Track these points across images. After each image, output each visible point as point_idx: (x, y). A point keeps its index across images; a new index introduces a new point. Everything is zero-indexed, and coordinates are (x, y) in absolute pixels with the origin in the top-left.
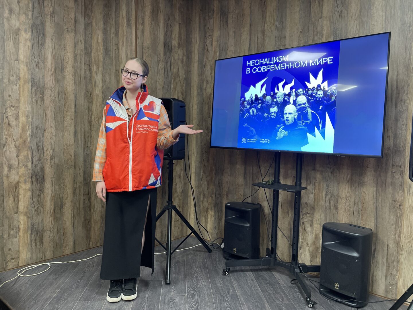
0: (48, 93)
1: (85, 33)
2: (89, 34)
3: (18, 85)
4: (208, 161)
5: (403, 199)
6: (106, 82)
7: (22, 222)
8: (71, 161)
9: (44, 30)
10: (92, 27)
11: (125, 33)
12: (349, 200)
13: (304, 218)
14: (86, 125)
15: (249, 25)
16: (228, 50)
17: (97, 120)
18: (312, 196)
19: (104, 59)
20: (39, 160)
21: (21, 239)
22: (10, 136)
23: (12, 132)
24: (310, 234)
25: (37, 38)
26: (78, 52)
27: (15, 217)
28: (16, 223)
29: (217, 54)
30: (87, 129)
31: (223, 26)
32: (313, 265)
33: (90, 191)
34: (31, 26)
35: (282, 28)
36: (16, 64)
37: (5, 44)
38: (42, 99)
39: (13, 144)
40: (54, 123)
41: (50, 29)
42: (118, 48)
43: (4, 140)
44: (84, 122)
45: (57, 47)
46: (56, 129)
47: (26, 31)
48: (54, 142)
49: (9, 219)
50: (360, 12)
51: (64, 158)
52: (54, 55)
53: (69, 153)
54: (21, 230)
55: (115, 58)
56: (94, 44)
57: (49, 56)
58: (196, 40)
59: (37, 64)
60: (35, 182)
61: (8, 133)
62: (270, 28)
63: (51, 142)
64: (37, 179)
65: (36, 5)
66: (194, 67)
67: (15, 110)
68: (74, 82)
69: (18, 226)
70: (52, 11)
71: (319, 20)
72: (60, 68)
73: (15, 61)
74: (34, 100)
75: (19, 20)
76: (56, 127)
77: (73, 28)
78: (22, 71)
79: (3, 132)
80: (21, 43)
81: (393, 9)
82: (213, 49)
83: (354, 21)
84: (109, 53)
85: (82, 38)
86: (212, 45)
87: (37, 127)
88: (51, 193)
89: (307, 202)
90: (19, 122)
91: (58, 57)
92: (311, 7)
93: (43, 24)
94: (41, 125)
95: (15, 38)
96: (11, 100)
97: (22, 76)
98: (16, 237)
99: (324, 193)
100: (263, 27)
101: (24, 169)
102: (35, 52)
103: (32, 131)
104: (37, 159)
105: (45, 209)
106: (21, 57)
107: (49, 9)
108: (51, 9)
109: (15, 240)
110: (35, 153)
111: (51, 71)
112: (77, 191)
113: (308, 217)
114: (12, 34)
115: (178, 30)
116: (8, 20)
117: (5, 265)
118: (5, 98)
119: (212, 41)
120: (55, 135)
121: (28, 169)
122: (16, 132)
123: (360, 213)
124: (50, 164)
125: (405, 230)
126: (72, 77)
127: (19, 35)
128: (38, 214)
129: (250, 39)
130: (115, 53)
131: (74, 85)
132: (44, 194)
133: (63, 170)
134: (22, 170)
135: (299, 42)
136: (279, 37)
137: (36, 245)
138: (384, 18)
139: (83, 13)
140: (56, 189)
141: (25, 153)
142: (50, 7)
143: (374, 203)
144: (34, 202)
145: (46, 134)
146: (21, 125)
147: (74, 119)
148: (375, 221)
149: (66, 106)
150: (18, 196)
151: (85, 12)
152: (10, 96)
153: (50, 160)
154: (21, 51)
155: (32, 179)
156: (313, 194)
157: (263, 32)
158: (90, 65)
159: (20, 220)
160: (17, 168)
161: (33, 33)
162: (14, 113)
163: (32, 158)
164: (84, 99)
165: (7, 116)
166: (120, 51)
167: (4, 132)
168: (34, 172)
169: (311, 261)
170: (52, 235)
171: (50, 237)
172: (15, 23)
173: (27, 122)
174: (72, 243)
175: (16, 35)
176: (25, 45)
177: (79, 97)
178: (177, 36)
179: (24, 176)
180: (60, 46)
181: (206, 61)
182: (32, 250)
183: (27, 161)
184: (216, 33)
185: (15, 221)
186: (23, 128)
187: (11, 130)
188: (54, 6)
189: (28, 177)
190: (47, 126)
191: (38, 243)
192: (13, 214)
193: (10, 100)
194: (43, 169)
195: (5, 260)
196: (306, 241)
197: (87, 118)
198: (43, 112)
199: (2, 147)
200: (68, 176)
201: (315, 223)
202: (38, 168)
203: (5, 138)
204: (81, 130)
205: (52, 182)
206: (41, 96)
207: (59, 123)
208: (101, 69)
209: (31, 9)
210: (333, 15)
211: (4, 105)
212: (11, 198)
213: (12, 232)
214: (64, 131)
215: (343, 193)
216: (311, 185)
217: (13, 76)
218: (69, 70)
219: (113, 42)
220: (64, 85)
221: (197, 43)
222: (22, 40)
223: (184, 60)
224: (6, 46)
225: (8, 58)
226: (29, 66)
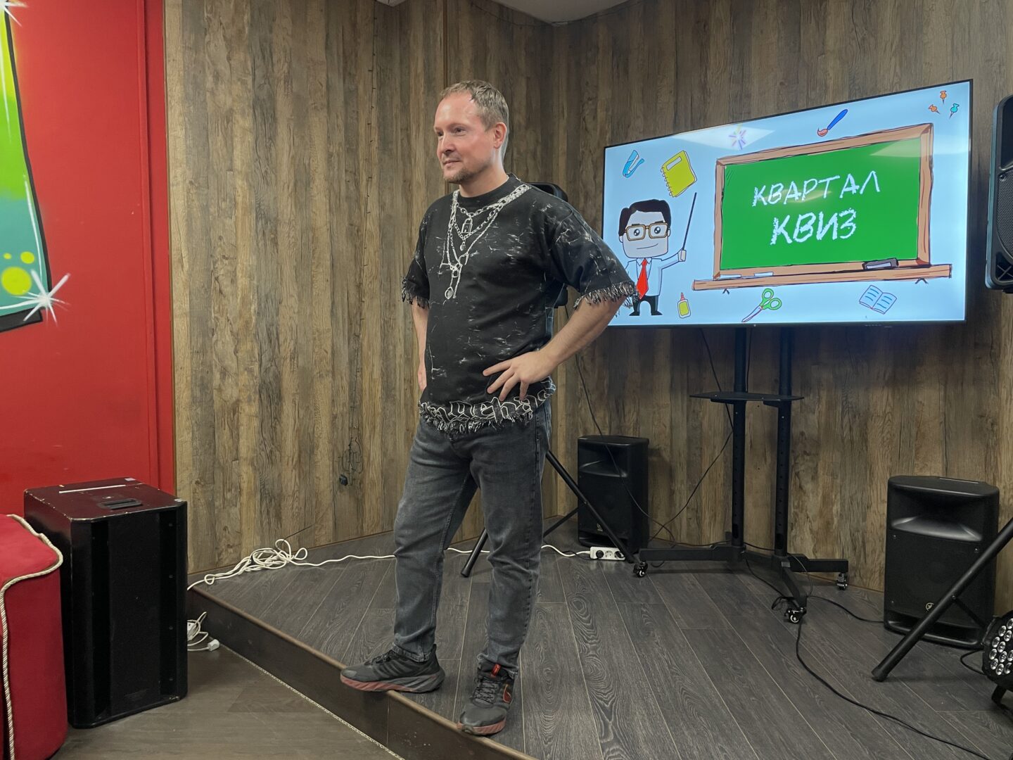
0: (283, 230)
1: (346, 111)
2: (354, 111)
3: (233, 217)
4: (593, 360)
5: (997, 410)
6: (385, 204)
7: (245, 476)
8: (327, 363)
9: (274, 110)
10: (357, 97)
11: (423, 106)
12: (889, 420)
13: (798, 463)
14: (350, 292)
15: (673, 73)
16: (631, 127)
17: (371, 282)
18: (813, 418)
19: (380, 160)
20: (272, 360)
21: (244, 509)
22: (223, 312)
23: (226, 305)
24: (811, 497)
25: (263, 126)
26: (333, 149)
27: (234, 467)
28: (234, 477)
29: (607, 137)
30: (353, 300)
31: (618, 77)
32: (819, 558)
33: (362, 423)
34: (251, 103)
35: (743, 78)
36: (228, 177)
37: (210, 141)
38: (275, 242)
39: (228, 328)
40: (296, 288)
41: (284, 107)
42: (408, 137)
43: (213, 321)
44: (347, 284)
45: (297, 140)
46: (299, 300)
47: (243, 114)
48: (297, 326)
49: (223, 469)
50: (901, 40)
51: (314, 356)
52: (293, 157)
53: (322, 347)
54: (244, 492)
55: (403, 155)
56: (362, 131)
57: (285, 160)
58: (561, 110)
59: (264, 176)
60: (265, 402)
61: (219, 308)
62: (718, 78)
63: (291, 325)
64: (270, 396)
65: (259, 62)
66: (558, 165)
67: (230, 264)
68: (328, 207)
69: (238, 484)
70: (286, 71)
71: (819, 58)
72: (304, 181)
73: (228, 173)
74: (260, 245)
75: (230, 93)
76: (299, 296)
77: (325, 102)
78: (239, 190)
79: (210, 307)
80: (236, 136)
81: (967, 30)
82: (599, 126)
83: (891, 59)
84: (390, 146)
85: (340, 122)
86: (595, 118)
87: (266, 296)
88: (293, 421)
89: (803, 430)
90: (236, 286)
91: (300, 160)
92: (802, 32)
93: (272, 97)
94: (273, 293)
95: (226, 129)
96: (223, 245)
97: (239, 199)
98: (236, 506)
99: (840, 409)
100: (702, 77)
101: (247, 377)
102: (261, 153)
103: (259, 305)
104: (268, 358)
105: (283, 454)
106: (238, 164)
107: (281, 69)
108: (285, 69)
109: (234, 511)
110: (265, 347)
111: (288, 188)
112: (339, 422)
113: (807, 461)
114: (220, 122)
115: (524, 93)
116: (213, 93)
117: (217, 558)
118: (213, 241)
119: (596, 109)
120: (298, 312)
121: (253, 375)
122: (233, 305)
123: (914, 445)
124: (291, 368)
125: (1003, 474)
126: (324, 199)
127: (232, 121)
128: (272, 463)
129: (676, 103)
130: (402, 146)
131: (328, 214)
132: (282, 425)
133: (312, 381)
134: (244, 378)
135: (778, 103)
136: (736, 96)
137: (269, 523)
138: (949, 49)
139: (341, 70)
140: (301, 417)
141: (249, 346)
142: (283, 65)
143: (941, 423)
144: (264, 439)
145: (282, 310)
146: (240, 293)
147: (329, 279)
148: (943, 460)
149: (316, 255)
150: (238, 428)
151: (345, 69)
152: (220, 238)
153: (291, 360)
154: (237, 153)
155: (260, 396)
156: (817, 414)
157: (704, 87)
158: (357, 173)
159: (243, 474)
160: (235, 374)
161: (255, 115)
162: (228, 270)
163: (260, 356)
164: (347, 241)
165: (216, 275)
166: (413, 142)
167: (212, 306)
168: (264, 383)
169: (815, 551)
170: (296, 504)
171: (292, 508)
172: (225, 100)
173: (250, 288)
174: (331, 523)
175: (228, 123)
176: (243, 142)
177: (338, 237)
178: (524, 103)
179: (248, 390)
180: (303, 138)
181: (583, 152)
182: (263, 532)
183: (252, 361)
184: (604, 94)
185: (234, 474)
186: (243, 299)
187: (225, 302)
188: (291, 61)
189: (254, 392)
190: (285, 295)
191: (273, 520)
192: (230, 461)
193: (221, 246)
194: (278, 377)
195: (216, 548)
196: (804, 511)
197: (353, 278)
198: (277, 269)
199: (211, 335)
200: (323, 392)
201: (821, 472)
202: (271, 375)
203: (215, 317)
204: (342, 299)
205: (294, 401)
206: (272, 236)
207: (304, 287)
208: (375, 179)
209: (250, 69)
210: (846, 48)
211: (211, 256)
212: (226, 431)
213: (228, 496)
214: (314, 303)
215: (878, 407)
216: (811, 395)
217: (224, 200)
218: (319, 184)
219: (396, 126)
220: (312, 214)
221: (563, 116)
222: (238, 132)
223: (538, 153)
224: (210, 146)
225: (215, 167)
226: (250, 180)
